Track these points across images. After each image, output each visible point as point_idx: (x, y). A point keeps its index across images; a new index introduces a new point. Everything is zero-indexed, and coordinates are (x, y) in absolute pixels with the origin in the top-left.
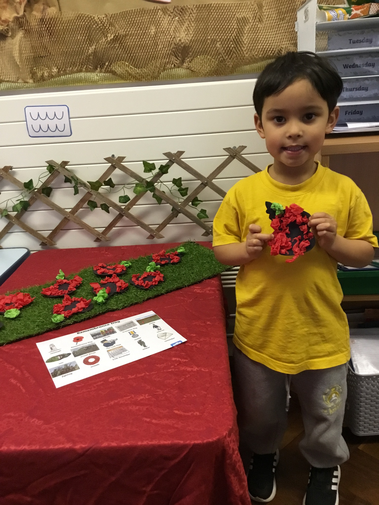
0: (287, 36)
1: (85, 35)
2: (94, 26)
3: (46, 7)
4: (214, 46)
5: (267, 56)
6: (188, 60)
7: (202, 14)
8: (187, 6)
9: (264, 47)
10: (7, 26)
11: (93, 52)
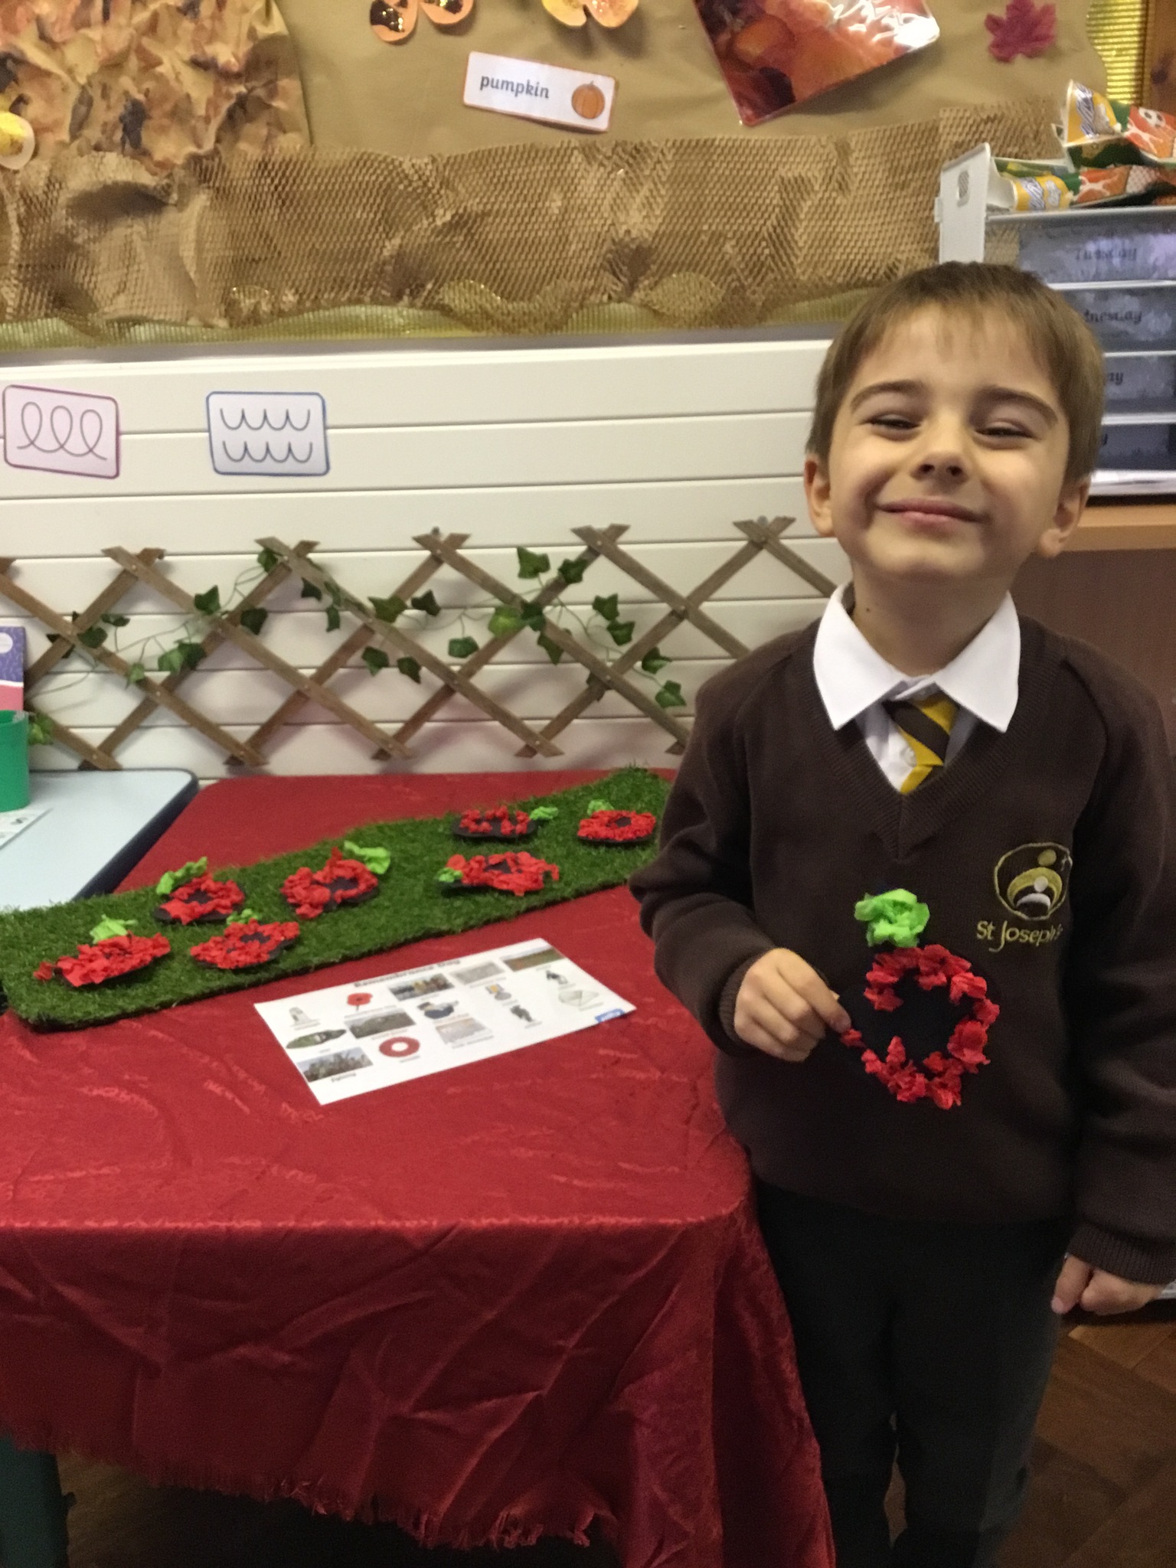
0: (912, 229)
1: (375, 208)
2: (401, 187)
3: (274, 131)
4: (716, 249)
5: (859, 279)
6: (646, 282)
7: (688, 164)
8: (649, 142)
9: (852, 257)
10: (170, 176)
11: (395, 253)
